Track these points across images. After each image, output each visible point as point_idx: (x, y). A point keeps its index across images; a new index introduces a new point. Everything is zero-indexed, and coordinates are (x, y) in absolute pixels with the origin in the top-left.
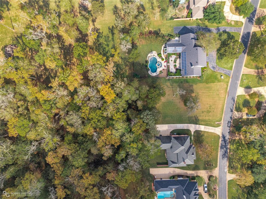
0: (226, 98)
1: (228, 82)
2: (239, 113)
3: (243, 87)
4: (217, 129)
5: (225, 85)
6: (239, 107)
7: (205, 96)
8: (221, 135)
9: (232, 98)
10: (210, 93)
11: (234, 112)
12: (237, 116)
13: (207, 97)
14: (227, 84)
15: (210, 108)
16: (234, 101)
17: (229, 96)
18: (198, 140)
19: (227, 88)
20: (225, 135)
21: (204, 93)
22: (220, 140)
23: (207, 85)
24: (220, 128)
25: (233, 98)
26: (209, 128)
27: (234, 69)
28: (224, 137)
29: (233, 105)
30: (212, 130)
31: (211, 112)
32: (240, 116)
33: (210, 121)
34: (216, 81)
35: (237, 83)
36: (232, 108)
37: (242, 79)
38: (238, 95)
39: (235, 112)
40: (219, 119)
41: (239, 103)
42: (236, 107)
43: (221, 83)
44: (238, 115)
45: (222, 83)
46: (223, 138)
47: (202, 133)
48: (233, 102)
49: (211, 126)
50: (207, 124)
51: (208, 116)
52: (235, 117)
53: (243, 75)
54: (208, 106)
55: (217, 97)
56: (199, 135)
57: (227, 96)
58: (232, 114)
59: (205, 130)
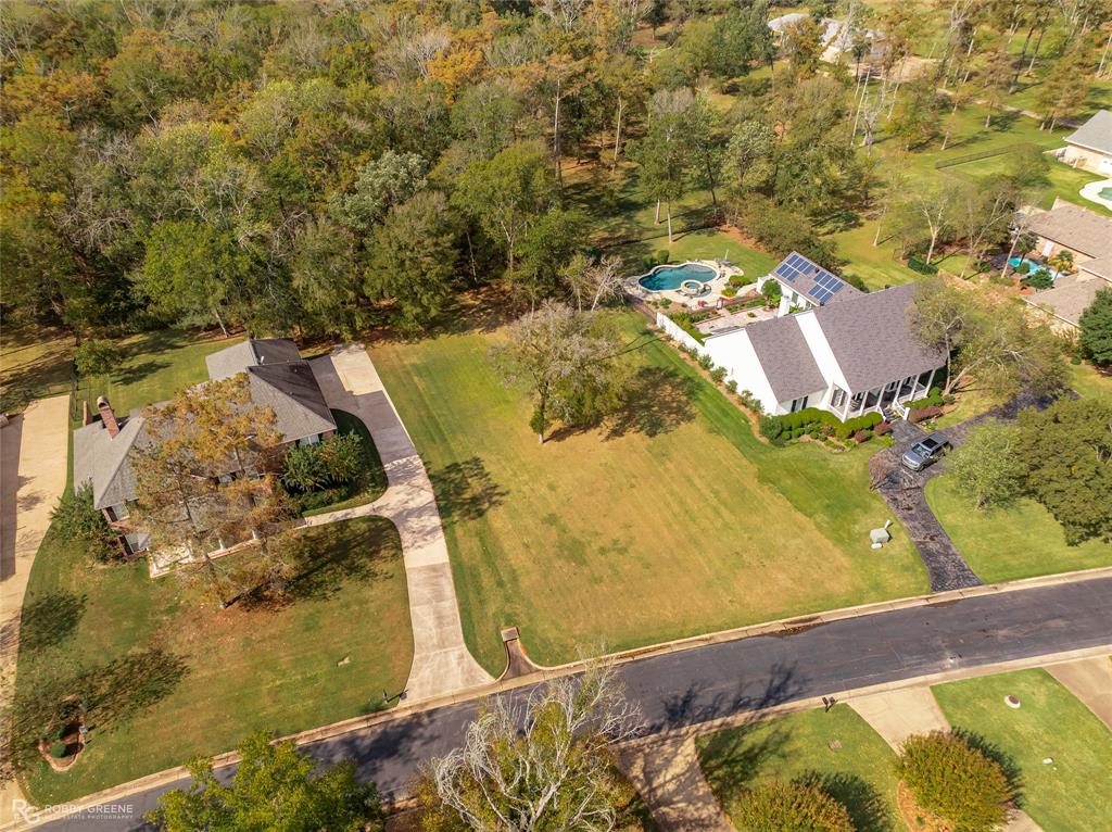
0: (755, 629)
1: (880, 591)
2: (703, 788)
3: (948, 716)
4: (453, 658)
5: (846, 578)
6: (752, 758)
7: (672, 493)
8: (402, 711)
9: (788, 666)
10: (711, 515)
11: (678, 741)
12: (666, 781)
13: (676, 509)
14: (864, 586)
15: (603, 551)
16: (774, 695)
17: (786, 644)
18: (320, 556)
19: (830, 602)
20: (416, 746)
21: (689, 480)
22: (357, 726)
23: (752, 484)
24: (470, 677)
25: (789, 675)
26: (439, 597)
27: (1013, 594)
28: (397, 742)
29: (738, 706)
30: (430, 621)
31: (583, 562)
32: (671, 813)
33: (500, 584)
34: (820, 517)
35: (940, 658)
36: (704, 700)
37: (1008, 679)
38: (855, 705)
39: (689, 748)
40: (552, 635)
41: (787, 737)
42: (730, 735)
43: (838, 553)
44: (671, 787)
45: (839, 557)
46: (384, 732)
47: (379, 566)
48: (759, 692)
49: (460, 605)
50: (475, 576)
51: (536, 561)
52: (640, 762)
53: (1044, 675)
54: (619, 534)
55: (718, 564)
56: (357, 550)
57: (777, 626)
58: (658, 729)
59: (413, 580)
